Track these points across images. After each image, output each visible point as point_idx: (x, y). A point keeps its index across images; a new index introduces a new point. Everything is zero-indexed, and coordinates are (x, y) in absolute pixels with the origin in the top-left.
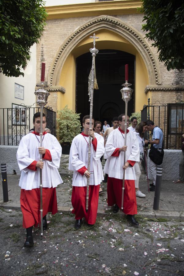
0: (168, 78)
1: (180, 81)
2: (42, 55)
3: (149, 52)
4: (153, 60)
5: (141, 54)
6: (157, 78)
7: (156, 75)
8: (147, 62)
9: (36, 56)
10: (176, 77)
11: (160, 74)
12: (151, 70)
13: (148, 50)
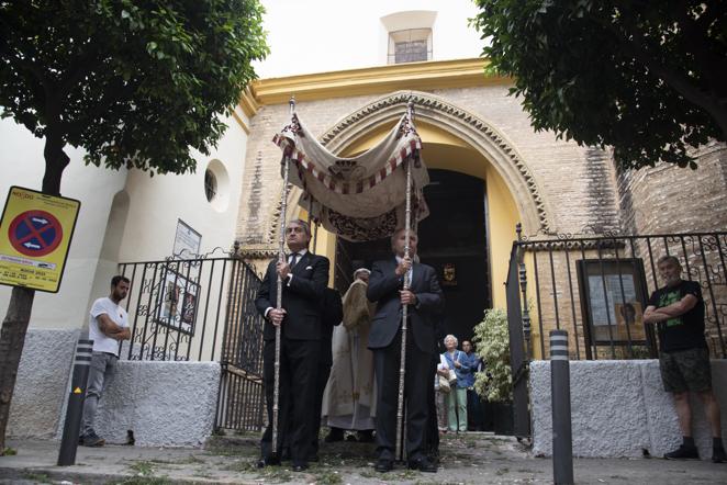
0: (572, 218)
1: (606, 224)
2: (256, 176)
3: (517, 162)
4: (527, 178)
5: (496, 166)
6: (542, 219)
7: (541, 211)
8: (515, 183)
9: (241, 179)
10: (592, 216)
11: (550, 210)
12: (525, 202)
13: (513, 156)
